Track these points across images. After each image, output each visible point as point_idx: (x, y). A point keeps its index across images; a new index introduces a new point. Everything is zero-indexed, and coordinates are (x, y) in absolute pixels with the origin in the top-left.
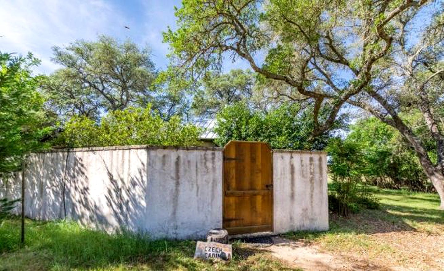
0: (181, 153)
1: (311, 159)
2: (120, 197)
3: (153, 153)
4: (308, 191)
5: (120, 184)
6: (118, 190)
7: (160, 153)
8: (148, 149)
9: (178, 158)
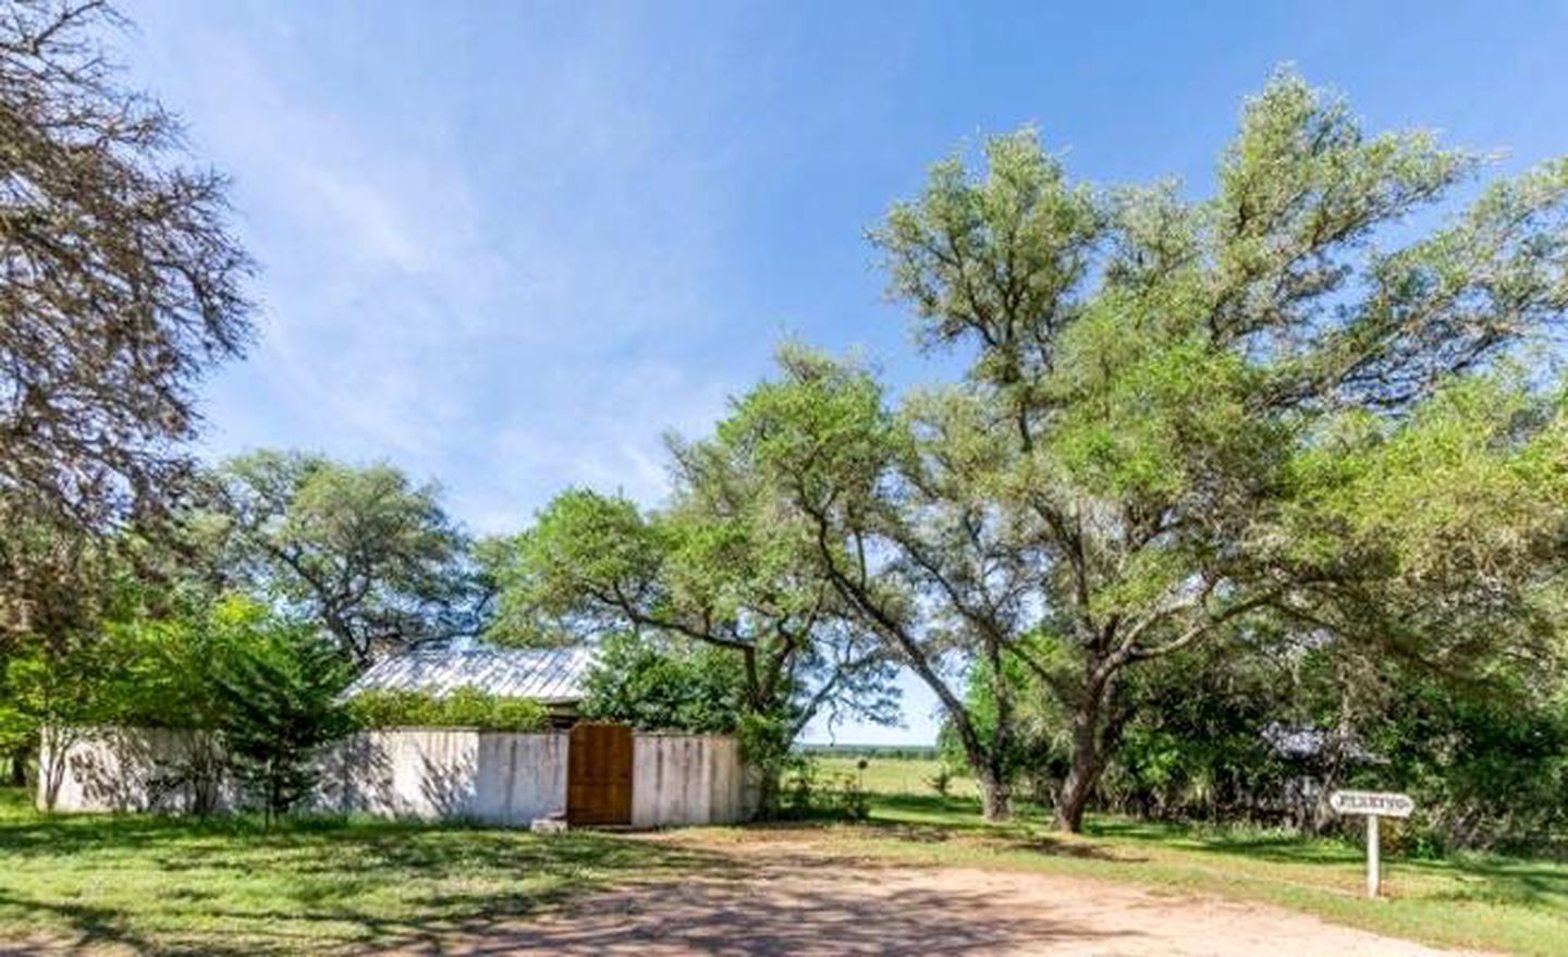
0: (520, 737)
1: (687, 745)
2: (441, 787)
3: (485, 737)
4: (681, 783)
5: (441, 773)
6: (437, 779)
7: (494, 736)
8: (481, 732)
9: (515, 743)
